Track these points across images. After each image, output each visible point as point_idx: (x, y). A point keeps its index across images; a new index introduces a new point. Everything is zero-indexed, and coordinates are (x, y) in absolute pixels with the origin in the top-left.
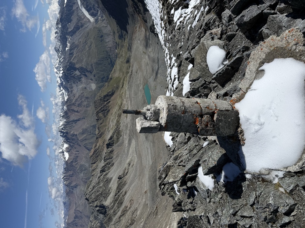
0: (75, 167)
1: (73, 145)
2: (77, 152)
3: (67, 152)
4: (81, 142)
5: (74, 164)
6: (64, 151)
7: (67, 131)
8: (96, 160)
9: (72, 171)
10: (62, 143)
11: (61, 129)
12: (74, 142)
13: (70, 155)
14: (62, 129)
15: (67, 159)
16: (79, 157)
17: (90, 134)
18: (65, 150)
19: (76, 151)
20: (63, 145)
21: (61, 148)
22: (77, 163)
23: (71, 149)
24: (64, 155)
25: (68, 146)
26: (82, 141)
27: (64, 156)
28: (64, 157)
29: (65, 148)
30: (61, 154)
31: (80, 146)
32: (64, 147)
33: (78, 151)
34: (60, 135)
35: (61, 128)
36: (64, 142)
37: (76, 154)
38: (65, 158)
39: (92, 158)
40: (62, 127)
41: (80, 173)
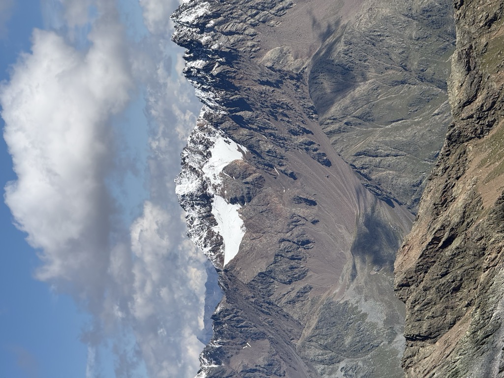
0: (286, 316)
1: (279, 150)
2: (302, 210)
3: (233, 201)
4: (330, 134)
5: (280, 292)
6: (210, 191)
7: (232, 39)
8: (443, 313)
9: (266, 343)
10: (201, 128)
11: (191, 25)
12: (281, 128)
13: (250, 226)
14: (201, 25)
15: (230, 252)
16: (314, 248)
17: (399, 75)
18: (219, 181)
19: (299, 200)
20: (208, 145)
21: (193, 170)
22: (299, 286)
23: (259, 183)
24: (209, 219)
25: (239, 156)
26: (339, 131)
27: (215, 229)
28: (211, 234)
29: (220, 169)
30: (194, 214)
31: (328, 163)
32: (211, 160)
33: (313, 203)
34: (188, 74)
35: (191, 19)
36: (216, 126)
37: (295, 222)
38: (217, 244)
39: (414, 292)
40: (201, 12)
41: (320, 368)
